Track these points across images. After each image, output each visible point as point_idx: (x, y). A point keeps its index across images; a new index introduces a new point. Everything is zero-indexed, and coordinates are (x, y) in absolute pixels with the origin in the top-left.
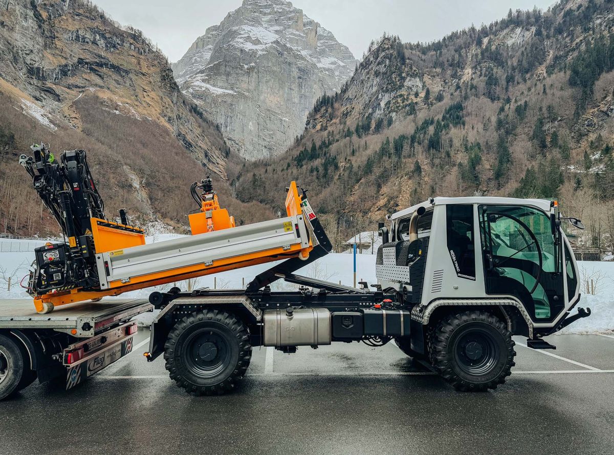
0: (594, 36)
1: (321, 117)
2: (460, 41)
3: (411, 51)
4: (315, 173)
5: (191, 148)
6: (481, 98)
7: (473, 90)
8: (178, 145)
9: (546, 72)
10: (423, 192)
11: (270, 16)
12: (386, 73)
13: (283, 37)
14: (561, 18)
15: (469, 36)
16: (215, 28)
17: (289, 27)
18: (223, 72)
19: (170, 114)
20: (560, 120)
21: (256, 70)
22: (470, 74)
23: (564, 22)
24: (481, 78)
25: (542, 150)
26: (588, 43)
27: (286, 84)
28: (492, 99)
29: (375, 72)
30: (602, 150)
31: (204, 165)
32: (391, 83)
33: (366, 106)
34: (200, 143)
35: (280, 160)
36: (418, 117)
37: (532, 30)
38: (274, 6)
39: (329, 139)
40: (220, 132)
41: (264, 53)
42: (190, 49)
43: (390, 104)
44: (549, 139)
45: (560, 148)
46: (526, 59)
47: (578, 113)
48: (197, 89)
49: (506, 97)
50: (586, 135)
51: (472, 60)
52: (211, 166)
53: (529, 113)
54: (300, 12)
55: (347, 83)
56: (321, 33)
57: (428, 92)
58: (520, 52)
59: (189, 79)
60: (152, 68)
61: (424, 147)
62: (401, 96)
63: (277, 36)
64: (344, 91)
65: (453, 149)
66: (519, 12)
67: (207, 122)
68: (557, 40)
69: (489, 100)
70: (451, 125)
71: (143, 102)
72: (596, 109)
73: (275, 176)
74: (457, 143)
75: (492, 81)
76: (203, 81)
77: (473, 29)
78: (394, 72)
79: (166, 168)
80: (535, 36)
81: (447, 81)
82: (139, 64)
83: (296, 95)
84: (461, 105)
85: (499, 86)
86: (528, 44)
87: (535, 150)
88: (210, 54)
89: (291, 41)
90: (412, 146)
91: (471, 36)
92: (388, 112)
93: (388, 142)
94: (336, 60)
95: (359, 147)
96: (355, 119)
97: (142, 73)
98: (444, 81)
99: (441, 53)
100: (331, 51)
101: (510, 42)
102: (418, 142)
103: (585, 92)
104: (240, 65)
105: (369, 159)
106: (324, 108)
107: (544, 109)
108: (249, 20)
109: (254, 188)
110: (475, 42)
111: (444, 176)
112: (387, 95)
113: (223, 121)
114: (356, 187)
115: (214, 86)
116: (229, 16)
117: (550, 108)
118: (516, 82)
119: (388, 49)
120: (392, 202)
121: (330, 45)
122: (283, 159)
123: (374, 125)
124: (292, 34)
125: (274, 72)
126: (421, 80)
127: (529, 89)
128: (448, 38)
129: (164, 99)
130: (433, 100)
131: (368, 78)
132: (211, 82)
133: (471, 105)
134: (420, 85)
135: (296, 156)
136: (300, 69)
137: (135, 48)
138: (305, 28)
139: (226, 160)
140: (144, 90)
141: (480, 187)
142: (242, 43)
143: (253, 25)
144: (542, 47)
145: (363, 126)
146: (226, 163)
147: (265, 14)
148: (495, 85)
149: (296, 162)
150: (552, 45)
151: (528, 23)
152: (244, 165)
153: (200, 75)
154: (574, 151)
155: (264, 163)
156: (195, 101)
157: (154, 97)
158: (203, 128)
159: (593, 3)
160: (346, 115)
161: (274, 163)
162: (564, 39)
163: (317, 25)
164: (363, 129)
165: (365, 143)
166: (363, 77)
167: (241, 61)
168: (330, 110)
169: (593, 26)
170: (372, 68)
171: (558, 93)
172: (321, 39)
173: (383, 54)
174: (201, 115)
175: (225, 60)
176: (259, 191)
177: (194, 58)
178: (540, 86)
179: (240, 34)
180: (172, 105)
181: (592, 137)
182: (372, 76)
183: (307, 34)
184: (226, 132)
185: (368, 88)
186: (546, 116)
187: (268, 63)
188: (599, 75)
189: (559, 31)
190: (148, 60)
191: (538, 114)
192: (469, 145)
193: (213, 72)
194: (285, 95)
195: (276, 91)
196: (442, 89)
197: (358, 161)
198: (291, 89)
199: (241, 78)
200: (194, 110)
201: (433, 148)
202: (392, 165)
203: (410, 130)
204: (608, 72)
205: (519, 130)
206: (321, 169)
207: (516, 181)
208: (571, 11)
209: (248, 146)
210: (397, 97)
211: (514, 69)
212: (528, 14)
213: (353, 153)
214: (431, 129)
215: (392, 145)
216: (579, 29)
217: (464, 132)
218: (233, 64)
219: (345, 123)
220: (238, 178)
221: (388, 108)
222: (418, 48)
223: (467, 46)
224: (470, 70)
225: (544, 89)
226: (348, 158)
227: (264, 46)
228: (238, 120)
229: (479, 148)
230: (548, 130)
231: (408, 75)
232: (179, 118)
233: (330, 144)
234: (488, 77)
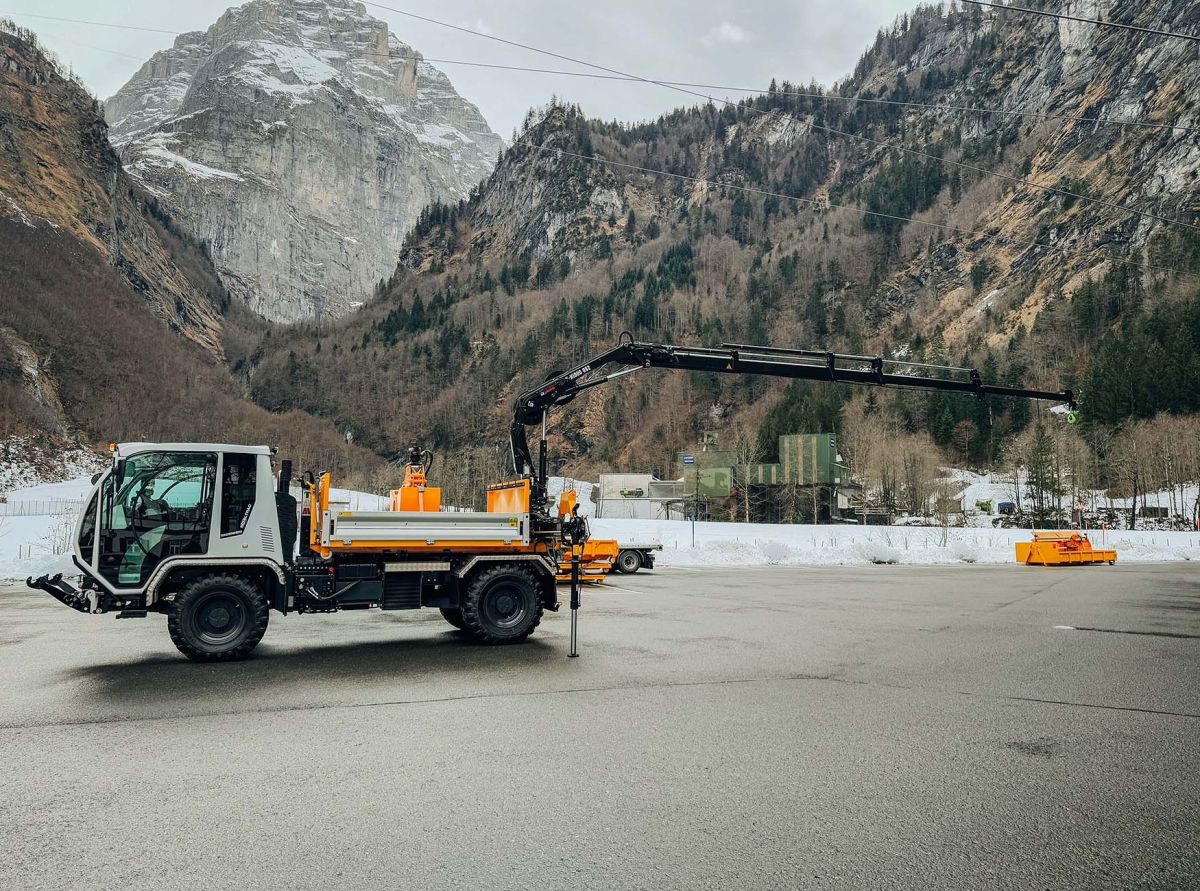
0: (903, 144)
1: (432, 246)
2: (688, 128)
3: (601, 137)
4: (423, 358)
5: (145, 292)
6: (723, 238)
7: (710, 222)
8: (121, 285)
9: (830, 199)
10: (626, 404)
11: (319, 28)
12: (556, 175)
13: (346, 73)
14: (854, 104)
15: (703, 120)
16: (196, 38)
17: (359, 54)
18: (215, 133)
19: (100, 218)
20: (849, 287)
21: (288, 136)
22: (705, 191)
23: (859, 112)
24: (724, 201)
25: (820, 338)
26: (895, 157)
27: (353, 168)
28: (740, 241)
29: (537, 171)
30: (911, 342)
31: (175, 327)
32: (565, 195)
33: (520, 234)
34: (166, 282)
35: (348, 328)
36: (615, 264)
37: (807, 121)
38: (328, 7)
39: (449, 292)
40: (208, 259)
41: (307, 102)
42: (137, 76)
43: (564, 234)
44: (830, 319)
45: (848, 336)
46: (798, 172)
47: (876, 278)
48: (155, 163)
49: (764, 240)
50: (888, 314)
51: (708, 165)
52: (189, 332)
53: (800, 270)
54: (382, 27)
55: (481, 183)
56: (425, 74)
57: (632, 219)
58: (787, 160)
59: (137, 142)
60: (59, 116)
61: (627, 321)
62: (585, 220)
63: (335, 71)
64: (477, 199)
65: (676, 327)
66: (787, 86)
67: (180, 237)
68: (848, 143)
69: (736, 242)
70: (672, 284)
71: (38, 188)
72: (903, 273)
73: (339, 360)
74: (682, 317)
75: (741, 208)
76: (170, 147)
77: (710, 108)
78: (573, 175)
79: (95, 334)
80: (812, 132)
81: (665, 200)
82: (29, 103)
83: (373, 192)
84: (690, 249)
85: (753, 218)
86: (801, 146)
87: (807, 337)
88: (185, 91)
89: (363, 82)
90: (607, 318)
91: (707, 121)
92: (561, 249)
93: (564, 308)
94: (455, 131)
95: (509, 313)
96: (498, 256)
97: (36, 125)
98: (661, 200)
99: (655, 146)
100: (444, 111)
101: (772, 139)
102: (617, 311)
103: (887, 243)
104: (254, 122)
105: (530, 338)
106: (438, 229)
107: (824, 267)
108: (273, 31)
109: (292, 383)
110: (714, 132)
111: (663, 376)
112: (558, 218)
113: (212, 236)
114: (506, 390)
115: (195, 160)
116: (229, 15)
117: (833, 265)
118: (780, 214)
119: (561, 128)
120: (572, 420)
121: (442, 101)
122: (356, 324)
123: (536, 272)
124: (365, 69)
125: (327, 143)
126: (620, 194)
127: (802, 230)
128: (668, 118)
129: (87, 185)
130: (640, 234)
131: (524, 180)
132: (188, 151)
133: (708, 248)
134: (619, 203)
135: (381, 321)
136: (381, 142)
137: (18, 68)
138: (394, 61)
139: (223, 319)
140: (41, 162)
141: (721, 397)
142: (258, 77)
143: (282, 43)
144: (824, 154)
145: (514, 271)
146: (221, 325)
147: (308, 22)
148: (747, 215)
149: (381, 334)
150: (839, 152)
151: (802, 109)
152: (269, 334)
153: (162, 134)
154: (868, 342)
155: (310, 331)
156: (151, 189)
157: (64, 179)
158: (172, 249)
159: (903, 87)
160: (481, 246)
161: (335, 331)
162: (858, 142)
163: (417, 57)
164: (514, 277)
165: (519, 305)
166: (513, 177)
167: (256, 114)
168: (449, 233)
169: (903, 126)
170: (530, 162)
171: (847, 241)
172: (423, 86)
173: (551, 137)
174: (166, 220)
175: (219, 108)
176: (303, 389)
177: (148, 95)
178: (819, 226)
179: (255, 58)
180: (106, 198)
181: (897, 318)
182: (530, 178)
183: (395, 72)
184: (221, 257)
185: (523, 199)
186: (826, 278)
187: (314, 124)
188: (910, 213)
189: (851, 128)
190: (50, 97)
191: (815, 274)
192: (704, 322)
193: (192, 131)
194: (351, 191)
195: (331, 181)
196: (656, 213)
197: (509, 340)
198: (362, 179)
199: (255, 149)
200: (152, 209)
201: (643, 324)
202: (572, 351)
203: (604, 288)
204: (921, 211)
205: (784, 300)
206: (435, 350)
207: (779, 390)
208: (869, 95)
209: (269, 291)
210: (577, 222)
211: (777, 188)
212: (802, 90)
213: (498, 323)
214: (640, 289)
215: (571, 314)
216: (881, 128)
217: (694, 299)
218: (239, 118)
219: (479, 263)
220: (255, 360)
221: (561, 241)
222: (614, 131)
223: (701, 138)
224: (705, 182)
225: (826, 233)
226: (489, 332)
227: (306, 89)
228: (247, 236)
229: (720, 330)
230: (830, 303)
231: (596, 182)
232: (120, 226)
233: (451, 301)
234: (734, 201)
